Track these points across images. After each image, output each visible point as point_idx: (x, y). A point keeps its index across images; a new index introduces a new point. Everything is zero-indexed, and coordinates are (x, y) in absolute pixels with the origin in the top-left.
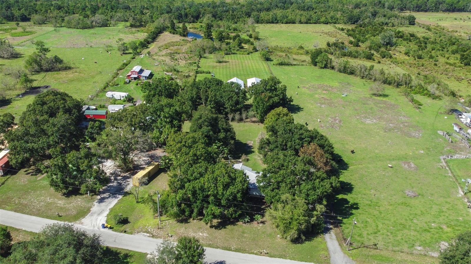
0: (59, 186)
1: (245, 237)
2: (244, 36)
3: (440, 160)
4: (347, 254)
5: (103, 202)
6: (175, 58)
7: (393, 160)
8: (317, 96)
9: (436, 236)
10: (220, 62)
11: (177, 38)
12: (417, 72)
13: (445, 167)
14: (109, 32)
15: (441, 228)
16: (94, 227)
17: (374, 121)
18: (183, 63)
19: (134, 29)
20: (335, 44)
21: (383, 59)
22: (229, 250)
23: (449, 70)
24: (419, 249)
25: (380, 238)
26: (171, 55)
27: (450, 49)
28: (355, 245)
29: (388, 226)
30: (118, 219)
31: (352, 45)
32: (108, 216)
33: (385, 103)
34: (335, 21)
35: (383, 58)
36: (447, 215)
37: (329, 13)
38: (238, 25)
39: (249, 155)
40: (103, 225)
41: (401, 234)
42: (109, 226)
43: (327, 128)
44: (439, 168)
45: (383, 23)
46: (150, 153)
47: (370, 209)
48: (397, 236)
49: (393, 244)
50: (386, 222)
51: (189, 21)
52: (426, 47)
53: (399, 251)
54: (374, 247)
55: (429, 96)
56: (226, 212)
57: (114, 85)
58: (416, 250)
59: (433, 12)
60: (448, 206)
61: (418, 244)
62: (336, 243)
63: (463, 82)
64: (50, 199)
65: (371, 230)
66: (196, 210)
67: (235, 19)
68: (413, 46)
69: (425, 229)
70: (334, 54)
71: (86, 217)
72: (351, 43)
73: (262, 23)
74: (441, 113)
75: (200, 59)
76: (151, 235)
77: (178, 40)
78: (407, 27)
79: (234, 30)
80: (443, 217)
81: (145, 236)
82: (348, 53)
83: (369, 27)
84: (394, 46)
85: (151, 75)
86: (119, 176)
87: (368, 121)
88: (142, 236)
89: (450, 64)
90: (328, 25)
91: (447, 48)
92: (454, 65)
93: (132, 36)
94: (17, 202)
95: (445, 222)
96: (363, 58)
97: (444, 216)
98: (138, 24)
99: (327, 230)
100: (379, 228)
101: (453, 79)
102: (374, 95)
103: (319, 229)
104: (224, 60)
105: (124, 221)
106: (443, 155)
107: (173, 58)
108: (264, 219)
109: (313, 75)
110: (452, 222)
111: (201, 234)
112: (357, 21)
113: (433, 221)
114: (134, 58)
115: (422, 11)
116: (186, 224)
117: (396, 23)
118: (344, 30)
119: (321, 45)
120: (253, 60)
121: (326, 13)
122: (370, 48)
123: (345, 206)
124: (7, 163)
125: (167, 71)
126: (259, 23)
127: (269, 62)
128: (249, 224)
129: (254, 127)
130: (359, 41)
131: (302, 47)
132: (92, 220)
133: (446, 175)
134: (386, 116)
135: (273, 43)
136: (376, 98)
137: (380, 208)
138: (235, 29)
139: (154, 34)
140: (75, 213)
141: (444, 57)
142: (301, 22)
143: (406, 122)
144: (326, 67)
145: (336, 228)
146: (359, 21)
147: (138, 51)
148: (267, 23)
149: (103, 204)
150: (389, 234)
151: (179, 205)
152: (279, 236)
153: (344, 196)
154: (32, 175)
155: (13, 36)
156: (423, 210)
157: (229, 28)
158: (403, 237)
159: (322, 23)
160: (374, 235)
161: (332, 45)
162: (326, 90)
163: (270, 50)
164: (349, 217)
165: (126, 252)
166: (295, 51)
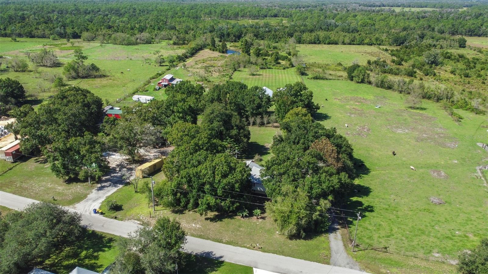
0: (60, 171)
1: (240, 231)
2: (283, 54)
3: (476, 170)
4: (351, 255)
5: (102, 190)
6: (210, 70)
7: (422, 167)
8: (348, 107)
9: (458, 244)
10: (254, 75)
11: (216, 54)
12: (462, 89)
13: (481, 177)
14: (150, 48)
15: (466, 237)
16: (86, 211)
17: (406, 131)
18: (216, 75)
19: (176, 47)
20: (376, 63)
21: (426, 77)
22: (220, 241)
24: (437, 256)
25: (393, 242)
26: (206, 68)
28: (361, 247)
29: (404, 231)
30: (110, 205)
31: (394, 64)
32: (103, 202)
33: (421, 115)
34: (380, 43)
35: (426, 75)
36: (475, 223)
37: (375, 36)
38: (278, 44)
39: (263, 156)
40: (95, 210)
41: (418, 240)
43: (353, 135)
44: (474, 178)
45: (430, 45)
46: (162, 149)
47: (386, 213)
48: (413, 241)
49: (407, 248)
50: (403, 227)
51: (230, 40)
52: (475, 67)
53: (412, 256)
54: (383, 249)
55: (471, 111)
56: (222, 204)
57: (143, 91)
58: (433, 256)
59: (486, 36)
60: (478, 215)
61: (436, 250)
62: (341, 244)
64: (50, 184)
65: (383, 233)
66: (192, 201)
67: (276, 38)
69: (447, 236)
70: (373, 70)
71: (81, 202)
72: (393, 61)
73: (304, 43)
74: (483, 127)
75: (234, 72)
76: (142, 223)
77: (217, 56)
78: (457, 49)
79: (274, 49)
80: (471, 226)
81: (135, 223)
82: (388, 70)
83: (415, 49)
84: (440, 65)
86: (125, 167)
87: (399, 131)
88: (132, 223)
90: (372, 46)
93: (172, 52)
94: (18, 185)
95: (473, 231)
96: (405, 75)
97: (472, 224)
98: (181, 42)
99: (332, 230)
100: (394, 232)
102: (411, 107)
103: (322, 228)
104: (258, 73)
105: (117, 208)
106: (480, 165)
107: (207, 71)
108: (265, 215)
109: (348, 88)
110: (481, 231)
111: (194, 225)
112: (403, 43)
113: (458, 228)
114: (170, 69)
115: (475, 35)
116: (181, 215)
117: (445, 46)
118: (388, 51)
119: (361, 63)
120: (288, 74)
121: (372, 35)
122: (414, 66)
123: (359, 208)
125: (199, 81)
126: (301, 43)
127: (303, 77)
128: (248, 218)
130: (402, 60)
131: (340, 64)
132: (85, 206)
133: (481, 185)
134: (420, 127)
135: (311, 60)
136: (412, 110)
137: (398, 213)
138: (275, 48)
139: (194, 50)
140: (71, 198)
142: (344, 43)
143: (442, 134)
144: (362, 82)
145: (343, 229)
146: (406, 43)
147: (174, 63)
148: (310, 44)
149: (102, 191)
150: (404, 238)
151: (175, 194)
152: (277, 232)
153: (360, 199)
154: (41, 163)
155: (62, 49)
156: (448, 217)
157: (269, 47)
158: (420, 243)
159: (366, 44)
160: (386, 238)
161: (373, 63)
162: (359, 102)
163: (307, 66)
164: (360, 219)
165: (111, 236)
166: (333, 67)
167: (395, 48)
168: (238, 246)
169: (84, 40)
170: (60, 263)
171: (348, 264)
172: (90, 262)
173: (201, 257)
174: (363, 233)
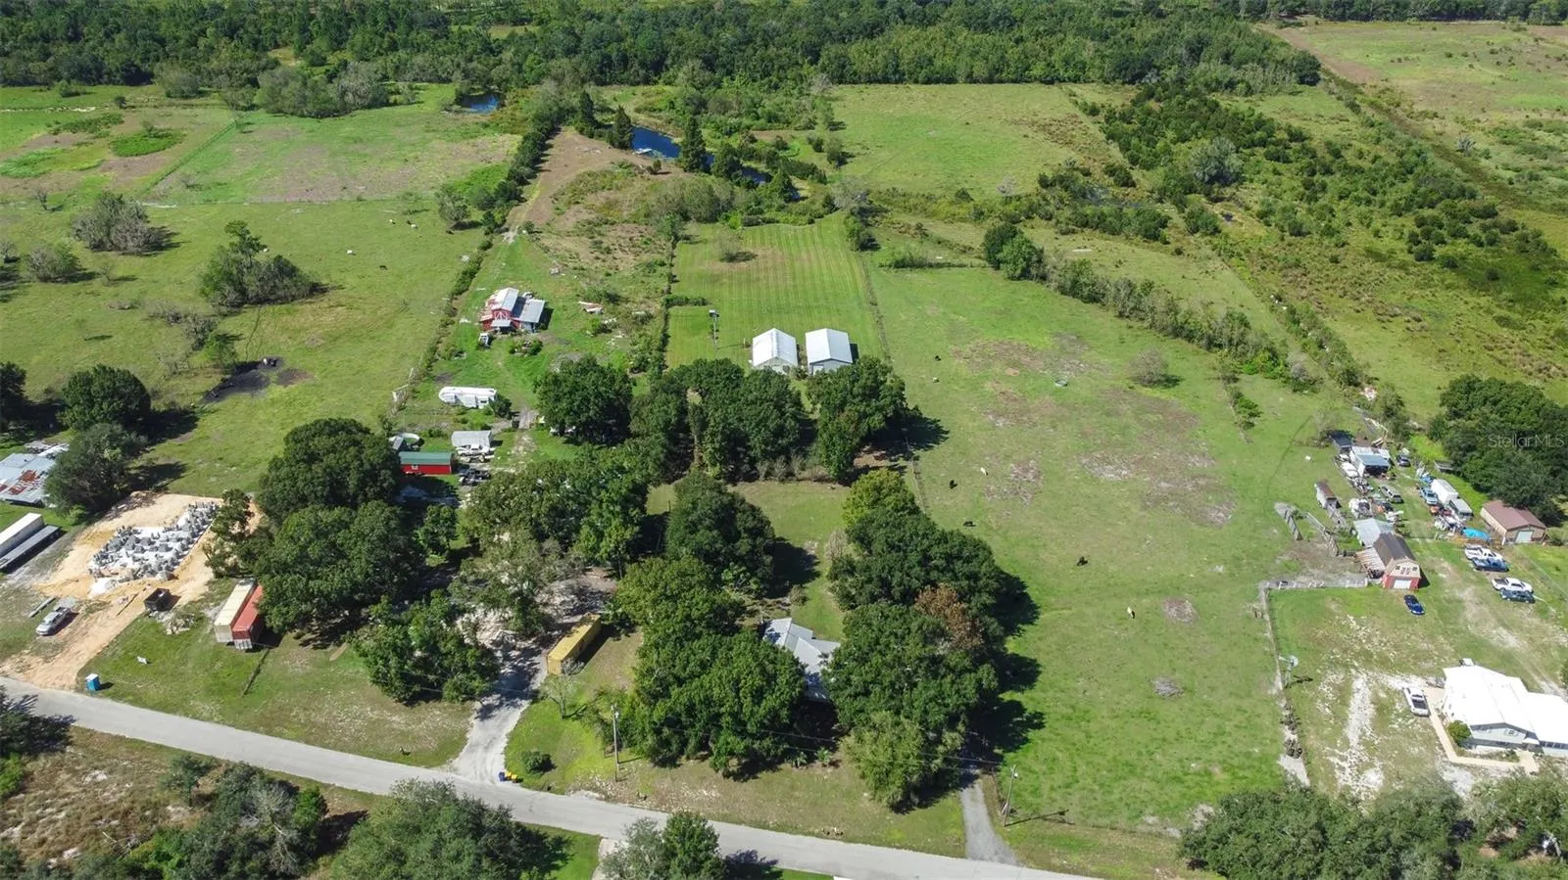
0: (392, 684)
1: (796, 799)
3: (1257, 591)
4: (1002, 834)
5: (489, 717)
6: (605, 241)
8: (988, 387)
9: (1191, 792)
10: (732, 258)
11: (604, 155)
12: (1276, 290)
13: (1263, 613)
14: (400, 132)
15: (1209, 774)
16: (482, 777)
17: (1124, 472)
18: (627, 263)
19: (472, 116)
20: (1063, 181)
21: (1192, 239)
22: (765, 826)
23: (1368, 278)
24: (1150, 822)
25: (1076, 797)
26: (591, 231)
27: (1392, 197)
28: (1020, 814)
29: (1098, 770)
30: (532, 761)
31: (1113, 180)
32: (507, 750)
34: (1079, 75)
35: (1192, 234)
36: (1229, 740)
38: (780, 97)
39: (807, 585)
40: (502, 774)
41: (1121, 788)
43: (1003, 496)
45: (1219, 83)
46: (575, 581)
47: (1067, 728)
48: (1112, 793)
49: (1100, 810)
50: (1098, 759)
51: (632, 77)
52: (1324, 188)
53: (1107, 826)
54: (1058, 816)
55: (1284, 383)
56: (755, 746)
57: (451, 354)
58: (1143, 823)
59: (1387, 19)
60: (1239, 718)
61: (1150, 809)
62: (982, 810)
63: (1392, 326)
64: (372, 711)
65: (1059, 779)
66: (692, 742)
68: (1290, 182)
69: (1173, 774)
70: (1053, 218)
71: (461, 754)
73: (855, 83)
74: (1300, 443)
75: (674, 247)
76: (603, 796)
77: (607, 164)
78: (1291, 94)
79: (770, 121)
80: (1220, 747)
81: (591, 798)
85: (546, 315)
86: (514, 648)
87: (1109, 475)
88: (584, 797)
89: (1377, 257)
90: (1055, 88)
91: (1384, 193)
92: (1387, 259)
93: (470, 149)
95: (1221, 759)
96: (1137, 235)
97: (1224, 742)
98: (478, 89)
99: (967, 781)
101: (1369, 313)
102: (1141, 379)
103: (949, 781)
104: (742, 247)
105: (544, 766)
106: (1268, 578)
107: (598, 245)
108: (838, 755)
110: (1236, 759)
111: (705, 792)
112: (1140, 76)
113: (1197, 755)
114: (489, 245)
115: (1355, 17)
116: (674, 770)
117: (1257, 84)
118: (1098, 114)
119: (1021, 183)
120: (823, 245)
123: (1015, 719)
125: (587, 298)
126: (846, 83)
127: (868, 256)
128: (805, 767)
129: (822, 497)
130: (1134, 161)
131: (964, 193)
132: (473, 763)
133: (1260, 634)
135: (882, 174)
136: (1145, 391)
137: (1090, 724)
139: (533, 142)
140: (434, 745)
141: (1368, 226)
142: (971, 79)
144: (1025, 274)
145: (986, 776)
146: (1149, 75)
147: (496, 215)
148: (871, 82)
149: (491, 721)
150: (1096, 788)
152: (866, 795)
153: (1017, 696)
155: (121, 152)
156: (1182, 728)
157: (755, 111)
158: (1123, 795)
159: (1036, 79)
160: (1064, 790)
161: (1053, 181)
162: (1015, 365)
163: (871, 202)
164: (1018, 748)
165: (558, 834)
166: (943, 207)
167: (1119, 98)
168: (798, 833)
169: (168, 94)
171: (996, 853)
173: (736, 862)
174: (1022, 782)
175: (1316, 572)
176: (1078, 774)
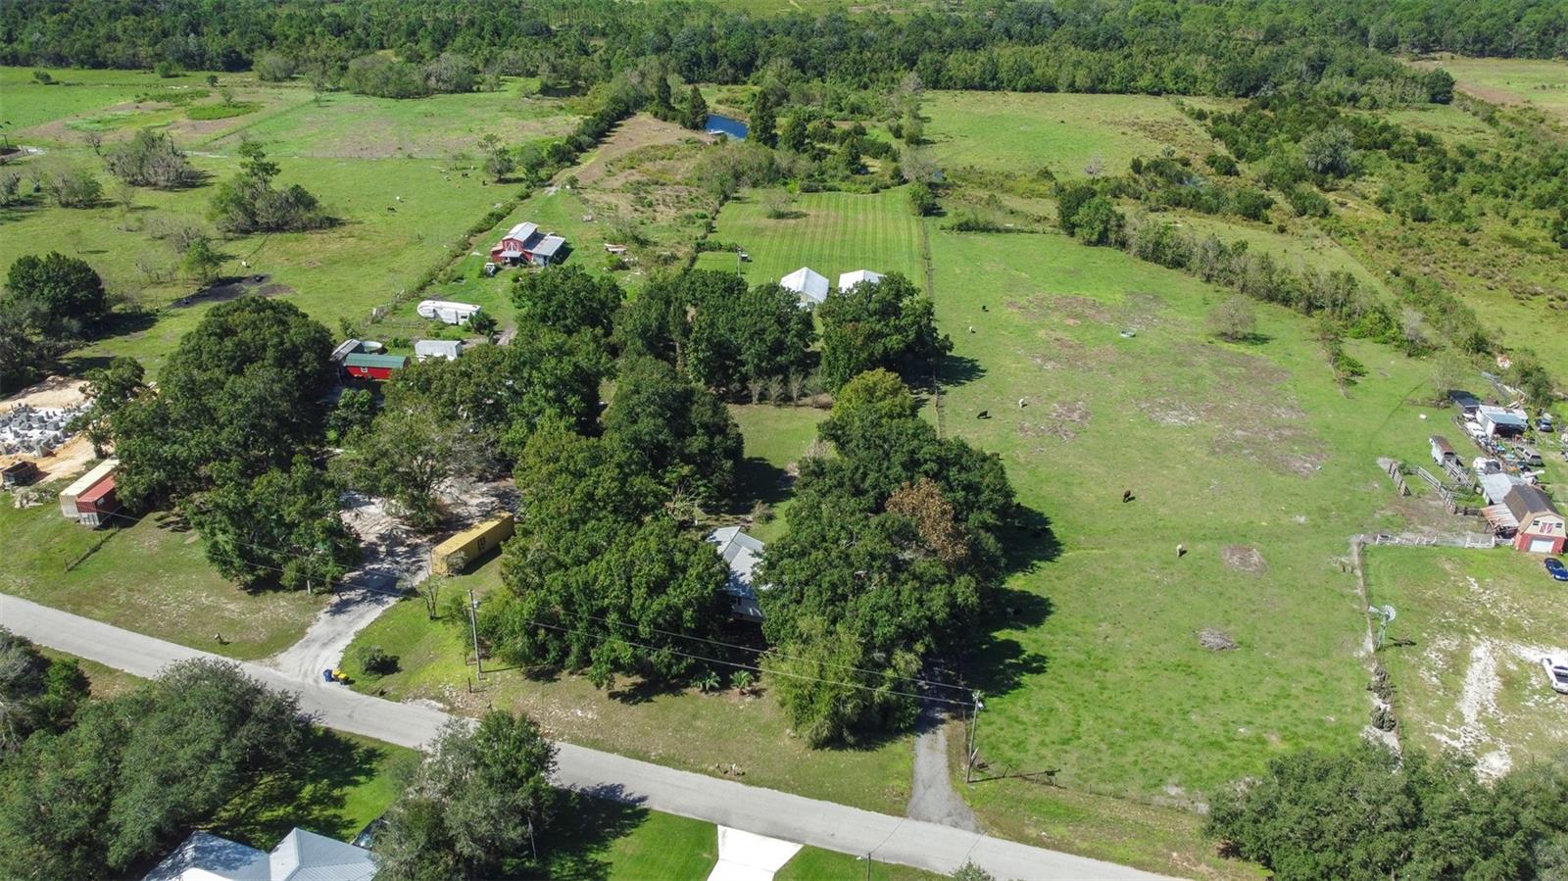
0: (232, 563)
1: (696, 729)
2: (879, 133)
3: (1348, 545)
4: (962, 792)
5: (343, 613)
6: (650, 197)
7: (1204, 538)
8: (1041, 333)
9: (1236, 762)
10: (780, 216)
11: (673, 133)
12: (1393, 266)
13: (1353, 568)
14: (473, 111)
15: (1264, 742)
16: (305, 675)
17: (1192, 419)
18: (667, 215)
19: (549, 103)
20: (1157, 166)
21: (1298, 220)
22: (643, 757)
23: (1504, 260)
24: (1173, 794)
25: (1072, 757)
26: (638, 189)
27: (1533, 191)
28: (993, 770)
29: (1109, 726)
30: (367, 659)
31: (1214, 170)
32: (347, 649)
33: (1248, 361)
34: (1187, 86)
35: (1299, 215)
36: (1296, 705)
38: (868, 94)
39: (778, 504)
40: (329, 673)
41: (1138, 750)
42: (342, 676)
43: (1039, 433)
44: (1334, 572)
45: (1340, 96)
46: (502, 484)
47: (1076, 677)
48: (1125, 755)
49: (1104, 773)
50: (1109, 714)
51: (720, 77)
52: (1454, 182)
53: (1111, 794)
54: (1044, 777)
55: (1397, 347)
56: (653, 658)
57: (449, 280)
58: (1161, 793)
59: (1530, 57)
60: (1311, 681)
61: (1176, 779)
62: (941, 760)
63: (1532, 304)
64: (207, 596)
65: (1054, 732)
66: (575, 649)
67: (863, 75)
68: (1415, 178)
69: (1212, 739)
70: (1143, 197)
71: (291, 649)
72: (1212, 161)
73: (948, 89)
75: (721, 205)
76: (448, 707)
77: (673, 140)
78: (1422, 109)
79: (852, 112)
80: (1281, 712)
81: (432, 708)
82: (1190, 195)
83: (1290, 110)
84: (1351, 176)
85: (564, 252)
86: (402, 544)
87: (1172, 419)
88: (423, 706)
89: (1516, 243)
90: (1162, 100)
91: (1525, 188)
92: (1527, 245)
93: (539, 126)
94: (122, 599)
95: (1282, 726)
96: (1235, 214)
97: (1288, 707)
98: (566, 84)
99: (927, 724)
101: (1504, 291)
102: (1223, 335)
103: (900, 720)
104: (794, 208)
105: (385, 666)
106: (1362, 531)
107: (641, 200)
108: (761, 683)
109: (1055, 264)
110: (1302, 726)
111: (579, 713)
112: (1256, 88)
113: (1248, 719)
114: (528, 196)
115: (1494, 53)
116: (550, 685)
117: (1385, 98)
118: (1205, 118)
119: (1112, 169)
120: (883, 210)
121: (1163, 59)
122: (1269, 181)
123: (1008, 661)
124: (110, 496)
125: (614, 242)
126: (939, 88)
127: (930, 220)
128: (717, 694)
130: (1240, 156)
131: (1047, 172)
132: (303, 659)
133: (1347, 591)
134: (1233, 404)
135: (962, 156)
136: (1225, 346)
137: (1108, 674)
138: (855, 109)
139: (602, 120)
140: (264, 636)
141: (1505, 217)
142: (1073, 88)
143: (1290, 427)
144: (1102, 240)
145: (956, 722)
146: (1265, 88)
147: (543, 173)
148: (967, 89)
149: (343, 617)
150: (1103, 746)
151: (532, 633)
152: (788, 731)
153: (1015, 635)
154: (173, 530)
155: (196, 115)
156: (1232, 687)
157: (837, 103)
158: (1140, 759)
159: (1142, 90)
160: (1059, 747)
161: (1148, 168)
162: (1076, 317)
163: (945, 179)
164: (1005, 693)
165: (371, 745)
166: (1023, 184)
167: (1230, 107)
168: (686, 769)
169: (262, 78)
170: (253, 817)
171: (949, 815)
172: (325, 813)
173: (593, 797)
174: (1002, 733)
175: (1426, 529)
176: (1080, 729)
